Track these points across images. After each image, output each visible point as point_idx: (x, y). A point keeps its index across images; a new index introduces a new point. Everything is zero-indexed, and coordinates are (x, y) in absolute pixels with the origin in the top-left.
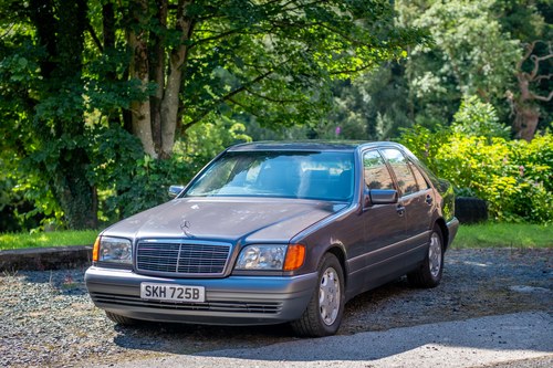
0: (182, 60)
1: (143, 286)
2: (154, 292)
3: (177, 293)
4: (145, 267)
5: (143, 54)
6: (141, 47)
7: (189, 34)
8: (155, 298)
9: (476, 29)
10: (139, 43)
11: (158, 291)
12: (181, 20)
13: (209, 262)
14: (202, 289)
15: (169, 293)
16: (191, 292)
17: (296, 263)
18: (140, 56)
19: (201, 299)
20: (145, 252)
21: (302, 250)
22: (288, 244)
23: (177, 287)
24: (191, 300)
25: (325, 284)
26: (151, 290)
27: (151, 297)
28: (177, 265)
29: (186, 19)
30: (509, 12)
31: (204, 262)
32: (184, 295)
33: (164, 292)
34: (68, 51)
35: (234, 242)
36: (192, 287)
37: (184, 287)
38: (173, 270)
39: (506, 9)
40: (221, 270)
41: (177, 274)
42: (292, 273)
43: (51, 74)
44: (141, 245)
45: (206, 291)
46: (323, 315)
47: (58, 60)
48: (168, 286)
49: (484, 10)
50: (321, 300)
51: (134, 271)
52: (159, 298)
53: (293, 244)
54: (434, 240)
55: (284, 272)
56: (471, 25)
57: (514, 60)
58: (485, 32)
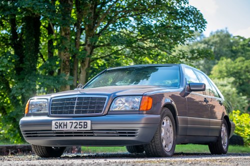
0: (87, 66)
1: (53, 123)
2: (60, 125)
3: (74, 125)
4: (55, 113)
5: (67, 63)
6: (66, 59)
7: (91, 54)
8: (61, 129)
9: (226, 92)
10: (65, 57)
11: (62, 125)
12: (86, 46)
13: (94, 107)
14: (89, 122)
15: (69, 125)
16: (83, 124)
17: (147, 107)
18: (65, 64)
19: (89, 128)
20: (55, 104)
21: (151, 100)
22: (142, 95)
23: (74, 121)
24: (83, 129)
25: (165, 125)
26: (58, 125)
27: (58, 129)
28: (75, 110)
29: (89, 45)
30: (241, 85)
31: (90, 107)
32: (78, 126)
33: (66, 125)
34: (29, 62)
35: (109, 95)
36: (83, 121)
37: (78, 121)
38: (72, 112)
39: (239, 83)
40: (101, 111)
41: (74, 114)
42: (145, 112)
43: (21, 73)
44: (53, 101)
45: (92, 124)
46: (164, 144)
47: (24, 66)
48: (68, 122)
49: (229, 83)
50: (163, 134)
51: (48, 116)
52: (63, 129)
53: (145, 95)
54: (224, 128)
55: (140, 112)
56: (224, 89)
57: (244, 106)
58: (230, 93)
